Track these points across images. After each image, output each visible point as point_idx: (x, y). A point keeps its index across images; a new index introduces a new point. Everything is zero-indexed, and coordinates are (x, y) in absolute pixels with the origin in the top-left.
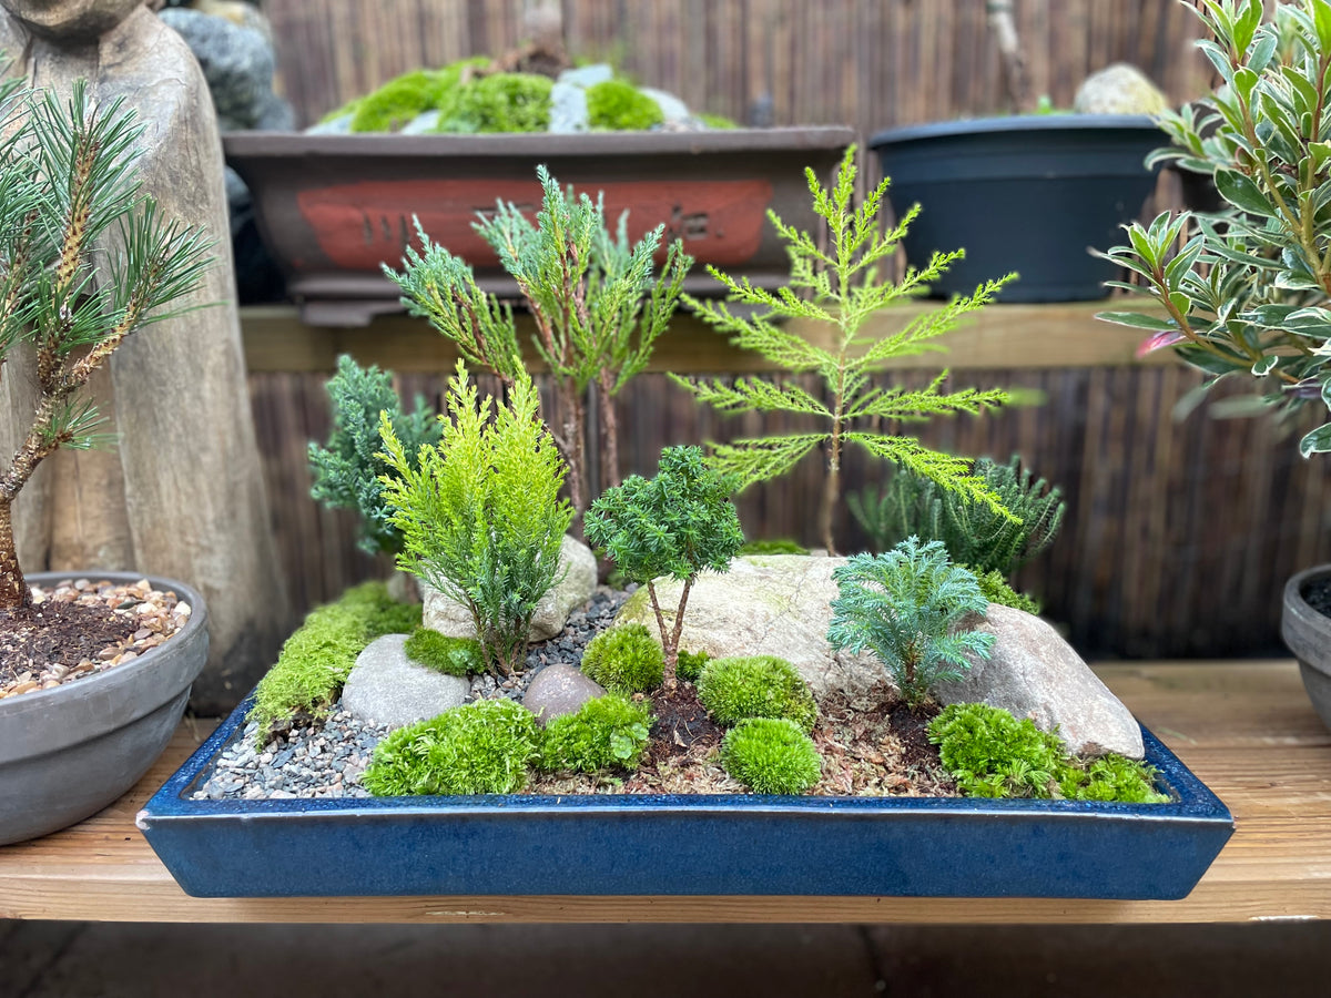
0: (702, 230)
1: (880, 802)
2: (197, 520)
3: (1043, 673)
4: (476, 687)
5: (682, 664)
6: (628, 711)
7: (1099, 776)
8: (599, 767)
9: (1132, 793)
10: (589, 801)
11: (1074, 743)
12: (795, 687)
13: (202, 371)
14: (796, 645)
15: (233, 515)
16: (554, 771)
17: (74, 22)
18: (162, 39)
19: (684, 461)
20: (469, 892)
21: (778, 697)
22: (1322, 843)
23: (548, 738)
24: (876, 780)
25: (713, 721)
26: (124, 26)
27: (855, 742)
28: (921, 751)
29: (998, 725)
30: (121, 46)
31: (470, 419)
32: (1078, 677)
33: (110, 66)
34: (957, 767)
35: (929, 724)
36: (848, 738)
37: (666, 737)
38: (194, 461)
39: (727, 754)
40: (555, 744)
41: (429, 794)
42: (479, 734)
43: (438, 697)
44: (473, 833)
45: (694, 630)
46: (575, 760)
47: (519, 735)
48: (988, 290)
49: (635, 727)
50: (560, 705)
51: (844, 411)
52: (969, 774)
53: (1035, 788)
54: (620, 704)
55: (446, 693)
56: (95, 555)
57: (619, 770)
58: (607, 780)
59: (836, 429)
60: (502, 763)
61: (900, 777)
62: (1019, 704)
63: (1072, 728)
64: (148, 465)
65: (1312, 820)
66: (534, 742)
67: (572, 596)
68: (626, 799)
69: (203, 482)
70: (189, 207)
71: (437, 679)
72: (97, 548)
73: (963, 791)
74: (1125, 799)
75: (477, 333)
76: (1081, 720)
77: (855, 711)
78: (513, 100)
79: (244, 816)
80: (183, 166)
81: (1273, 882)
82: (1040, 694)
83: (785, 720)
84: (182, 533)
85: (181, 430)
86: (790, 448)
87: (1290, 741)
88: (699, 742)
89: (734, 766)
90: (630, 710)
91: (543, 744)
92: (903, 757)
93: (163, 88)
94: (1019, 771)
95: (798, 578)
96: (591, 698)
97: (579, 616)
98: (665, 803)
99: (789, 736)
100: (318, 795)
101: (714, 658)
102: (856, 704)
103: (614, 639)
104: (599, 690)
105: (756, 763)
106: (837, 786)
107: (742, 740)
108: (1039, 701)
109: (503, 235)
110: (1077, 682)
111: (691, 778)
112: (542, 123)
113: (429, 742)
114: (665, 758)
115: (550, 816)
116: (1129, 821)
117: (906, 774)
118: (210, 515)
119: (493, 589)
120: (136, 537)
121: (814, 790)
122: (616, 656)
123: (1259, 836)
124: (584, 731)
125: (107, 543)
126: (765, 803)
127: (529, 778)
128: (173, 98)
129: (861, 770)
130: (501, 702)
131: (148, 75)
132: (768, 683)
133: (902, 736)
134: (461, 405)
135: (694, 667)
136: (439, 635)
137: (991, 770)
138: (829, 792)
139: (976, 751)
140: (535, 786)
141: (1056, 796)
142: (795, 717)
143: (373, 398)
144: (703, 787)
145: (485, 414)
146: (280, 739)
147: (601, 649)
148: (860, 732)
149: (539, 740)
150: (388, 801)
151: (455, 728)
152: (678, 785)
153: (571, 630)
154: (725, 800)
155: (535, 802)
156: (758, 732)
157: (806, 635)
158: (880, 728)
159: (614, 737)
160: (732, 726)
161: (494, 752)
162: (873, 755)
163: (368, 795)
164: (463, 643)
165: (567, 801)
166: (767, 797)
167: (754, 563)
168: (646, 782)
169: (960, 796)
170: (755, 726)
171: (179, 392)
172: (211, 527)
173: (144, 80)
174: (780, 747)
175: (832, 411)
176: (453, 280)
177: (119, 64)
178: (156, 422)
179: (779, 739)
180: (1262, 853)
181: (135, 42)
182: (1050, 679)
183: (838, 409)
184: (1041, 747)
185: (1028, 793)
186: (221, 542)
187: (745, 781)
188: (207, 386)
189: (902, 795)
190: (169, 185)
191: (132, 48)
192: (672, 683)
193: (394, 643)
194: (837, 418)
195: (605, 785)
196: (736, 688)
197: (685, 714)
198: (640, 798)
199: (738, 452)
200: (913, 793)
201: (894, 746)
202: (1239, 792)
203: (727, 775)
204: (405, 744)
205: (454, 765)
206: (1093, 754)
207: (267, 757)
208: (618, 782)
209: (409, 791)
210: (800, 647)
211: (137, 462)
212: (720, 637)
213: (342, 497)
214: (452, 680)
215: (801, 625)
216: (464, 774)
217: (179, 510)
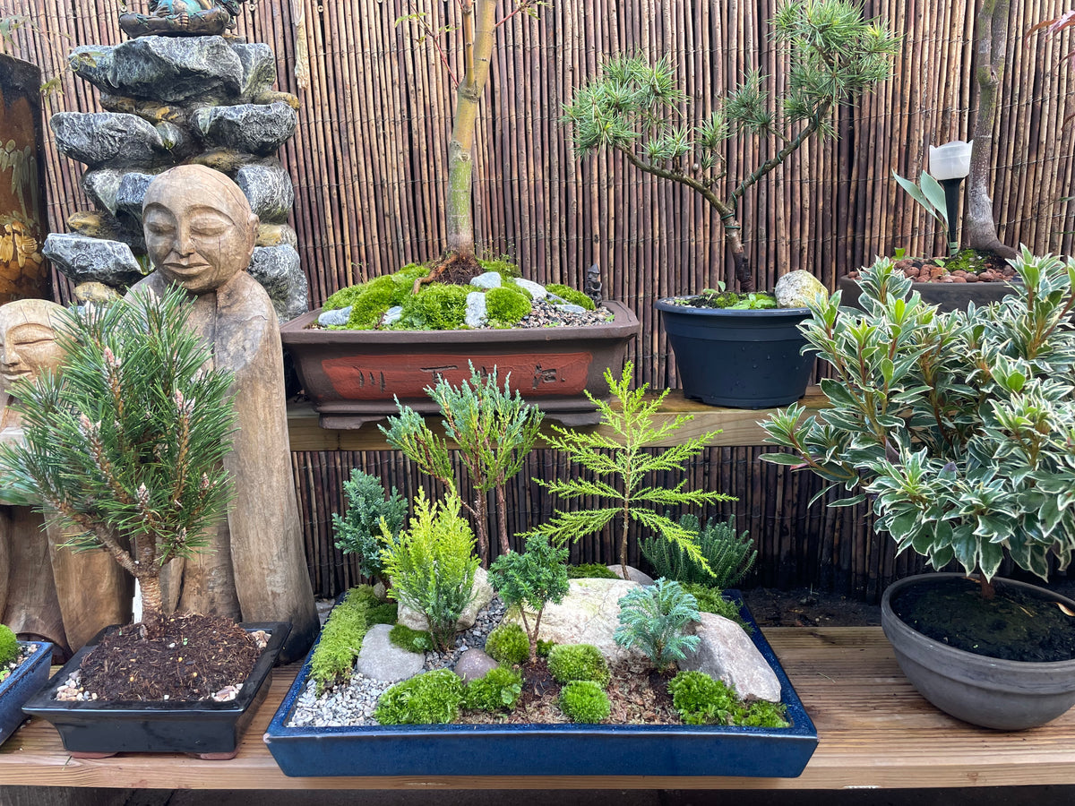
0: (553, 378)
1: (639, 727)
2: (268, 555)
3: (729, 655)
4: (429, 659)
5: (539, 648)
6: (510, 677)
7: (754, 712)
8: (495, 708)
9: (769, 722)
10: (491, 727)
11: (742, 694)
12: (599, 662)
13: (272, 472)
14: (602, 635)
15: (287, 550)
16: (472, 710)
17: (205, 287)
18: (253, 292)
19: (538, 544)
20: (429, 774)
21: (589, 668)
22: (888, 745)
23: (468, 692)
24: (638, 715)
25: (556, 681)
26: (230, 283)
27: (630, 692)
28: (664, 698)
29: (703, 684)
30: (229, 295)
31: (426, 517)
32: (748, 656)
33: (224, 307)
34: (680, 708)
35: (669, 682)
36: (626, 690)
37: (530, 690)
38: (267, 522)
39: (561, 701)
40: (473, 696)
41: (410, 725)
42: (434, 691)
43: (409, 666)
44: (432, 745)
45: (547, 626)
46: (483, 704)
47: (454, 691)
48: (707, 437)
49: (515, 686)
50: (474, 673)
51: (630, 497)
52: (686, 712)
53: (719, 719)
54: (506, 674)
55: (413, 663)
56: (210, 574)
57: (506, 710)
58: (499, 715)
59: (626, 506)
60: (446, 706)
61: (651, 713)
62: (716, 671)
63: (741, 686)
64: (243, 526)
65: (886, 732)
66: (461, 694)
67: (479, 602)
68: (509, 726)
69: (271, 532)
70: (269, 385)
71: (408, 656)
72: (211, 570)
73: (683, 721)
74: (764, 725)
75: (428, 456)
76: (746, 682)
77: (632, 673)
78: (444, 305)
79: (318, 736)
80: (266, 364)
81: (854, 768)
82: (726, 667)
83: (593, 682)
84: (261, 563)
85: (261, 506)
86: (603, 516)
87: (890, 681)
88: (548, 693)
89: (564, 707)
90: (512, 677)
91: (466, 695)
92: (654, 701)
93: (255, 322)
94: (711, 710)
95: (605, 594)
96: (491, 668)
97: (484, 614)
98: (529, 729)
99: (594, 692)
100: (352, 724)
101: (557, 643)
102: (633, 669)
103: (503, 634)
104: (494, 663)
105: (576, 707)
106: (618, 718)
107: (569, 694)
108: (726, 671)
109: (441, 396)
110: (747, 659)
111: (543, 713)
112: (462, 319)
113: (408, 695)
114: (530, 702)
115: (471, 737)
116: (765, 738)
117: (654, 711)
118: (275, 552)
119: (438, 607)
120: (235, 566)
121: (606, 720)
122: (504, 644)
123: (853, 740)
124: (488, 689)
125: (216, 568)
126: (580, 729)
127: (459, 713)
128: (260, 328)
129: (632, 709)
130: (442, 672)
131: (245, 313)
132: (584, 660)
133: (654, 689)
134: (421, 510)
135: (546, 649)
136: (408, 629)
137: (697, 710)
138: (613, 722)
139: (690, 700)
140: (463, 718)
141: (730, 724)
142: (598, 679)
143: (370, 491)
144: (550, 718)
145: (434, 512)
146: (328, 691)
147: (496, 639)
148: (633, 686)
149: (464, 693)
150: (388, 727)
151: (421, 688)
152: (536, 717)
153: (479, 623)
154: (559, 726)
155: (463, 729)
156: (578, 690)
157: (608, 629)
158: (644, 684)
159: (502, 692)
160: (565, 685)
161: (442, 701)
162: (638, 700)
163: (378, 724)
164: (421, 634)
165: (479, 727)
166: (581, 726)
167: (580, 585)
168: (520, 716)
169: (681, 723)
170: (577, 685)
171: (261, 485)
172: (276, 558)
173: (244, 316)
174: (588, 698)
175: (624, 496)
176: (415, 429)
177: (229, 306)
178: (248, 503)
179: (589, 693)
180: (852, 751)
181: (237, 293)
182: (732, 658)
183: (627, 495)
184: (724, 697)
185: (716, 722)
186: (280, 565)
187: (570, 716)
188: (275, 479)
189: (652, 723)
190: (259, 376)
191: (236, 297)
192: (534, 660)
193: (383, 630)
194: (627, 500)
195: (499, 718)
196: (568, 664)
197: (541, 678)
198: (516, 726)
199: (573, 517)
200: (657, 722)
201: (650, 694)
202: (849, 713)
203: (562, 712)
204: (396, 697)
205: (421, 709)
206: (751, 700)
207: (322, 702)
208: (506, 717)
209: (398, 722)
210: (604, 636)
211: (237, 524)
212: (561, 631)
213: (353, 547)
214: (416, 655)
215: (605, 622)
216: (427, 713)
217: (259, 550)
